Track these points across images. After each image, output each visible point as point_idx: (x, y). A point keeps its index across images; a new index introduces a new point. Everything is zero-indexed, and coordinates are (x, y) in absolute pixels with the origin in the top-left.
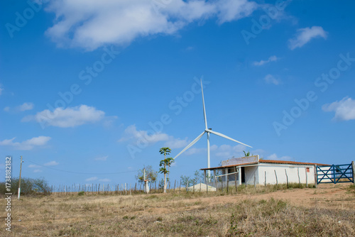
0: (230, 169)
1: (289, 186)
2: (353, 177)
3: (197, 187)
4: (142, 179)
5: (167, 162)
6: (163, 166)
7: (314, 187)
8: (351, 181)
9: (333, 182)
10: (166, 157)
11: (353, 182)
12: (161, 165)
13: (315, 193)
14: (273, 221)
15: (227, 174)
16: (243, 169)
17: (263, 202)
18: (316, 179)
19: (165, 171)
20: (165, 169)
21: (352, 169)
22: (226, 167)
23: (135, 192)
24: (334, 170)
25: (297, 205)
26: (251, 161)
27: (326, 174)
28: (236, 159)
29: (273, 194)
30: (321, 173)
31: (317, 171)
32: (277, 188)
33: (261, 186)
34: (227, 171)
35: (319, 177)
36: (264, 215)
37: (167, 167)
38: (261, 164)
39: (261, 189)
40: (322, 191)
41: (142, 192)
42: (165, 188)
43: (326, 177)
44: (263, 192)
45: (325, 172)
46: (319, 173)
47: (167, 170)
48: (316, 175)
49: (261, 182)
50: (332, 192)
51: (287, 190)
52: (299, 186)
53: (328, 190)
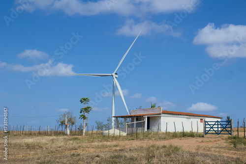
0: (138, 118)
1: (184, 135)
2: (231, 131)
3: (112, 132)
4: (63, 123)
5: (87, 110)
6: (83, 113)
7: (203, 136)
8: (229, 134)
9: (217, 134)
10: (86, 106)
11: (231, 134)
12: (81, 112)
13: (202, 142)
14: (171, 159)
15: (135, 122)
16: (148, 118)
17: (164, 147)
18: (205, 131)
19: (84, 118)
20: (84, 116)
21: (231, 125)
22: (135, 116)
23: (57, 134)
24: (218, 125)
25: (187, 150)
26: (155, 111)
27: (212, 128)
28: (143, 110)
29: (172, 140)
30: (209, 126)
31: (206, 125)
32: (175, 135)
33: (163, 133)
34: (135, 119)
35: (207, 129)
36: (165, 156)
37: (86, 114)
38: (163, 115)
39: (163, 136)
40: (208, 140)
41: (64, 134)
42: (84, 131)
43: (212, 129)
44: (165, 139)
45: (212, 126)
46: (207, 126)
47: (86, 117)
48: (205, 128)
49: (163, 130)
50: (215, 141)
51: (183, 138)
52: (192, 135)
53: (212, 140)
